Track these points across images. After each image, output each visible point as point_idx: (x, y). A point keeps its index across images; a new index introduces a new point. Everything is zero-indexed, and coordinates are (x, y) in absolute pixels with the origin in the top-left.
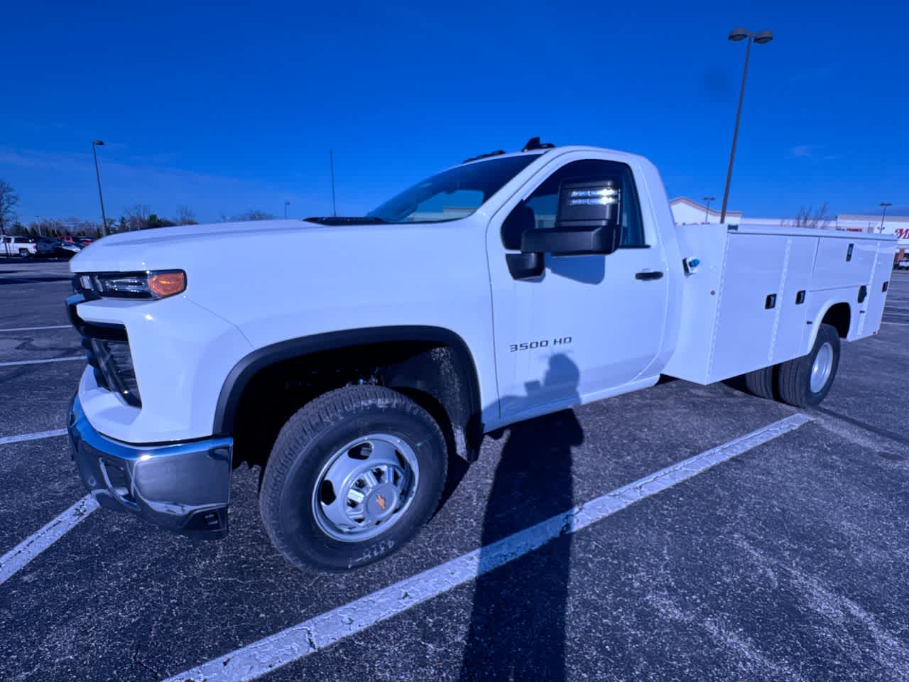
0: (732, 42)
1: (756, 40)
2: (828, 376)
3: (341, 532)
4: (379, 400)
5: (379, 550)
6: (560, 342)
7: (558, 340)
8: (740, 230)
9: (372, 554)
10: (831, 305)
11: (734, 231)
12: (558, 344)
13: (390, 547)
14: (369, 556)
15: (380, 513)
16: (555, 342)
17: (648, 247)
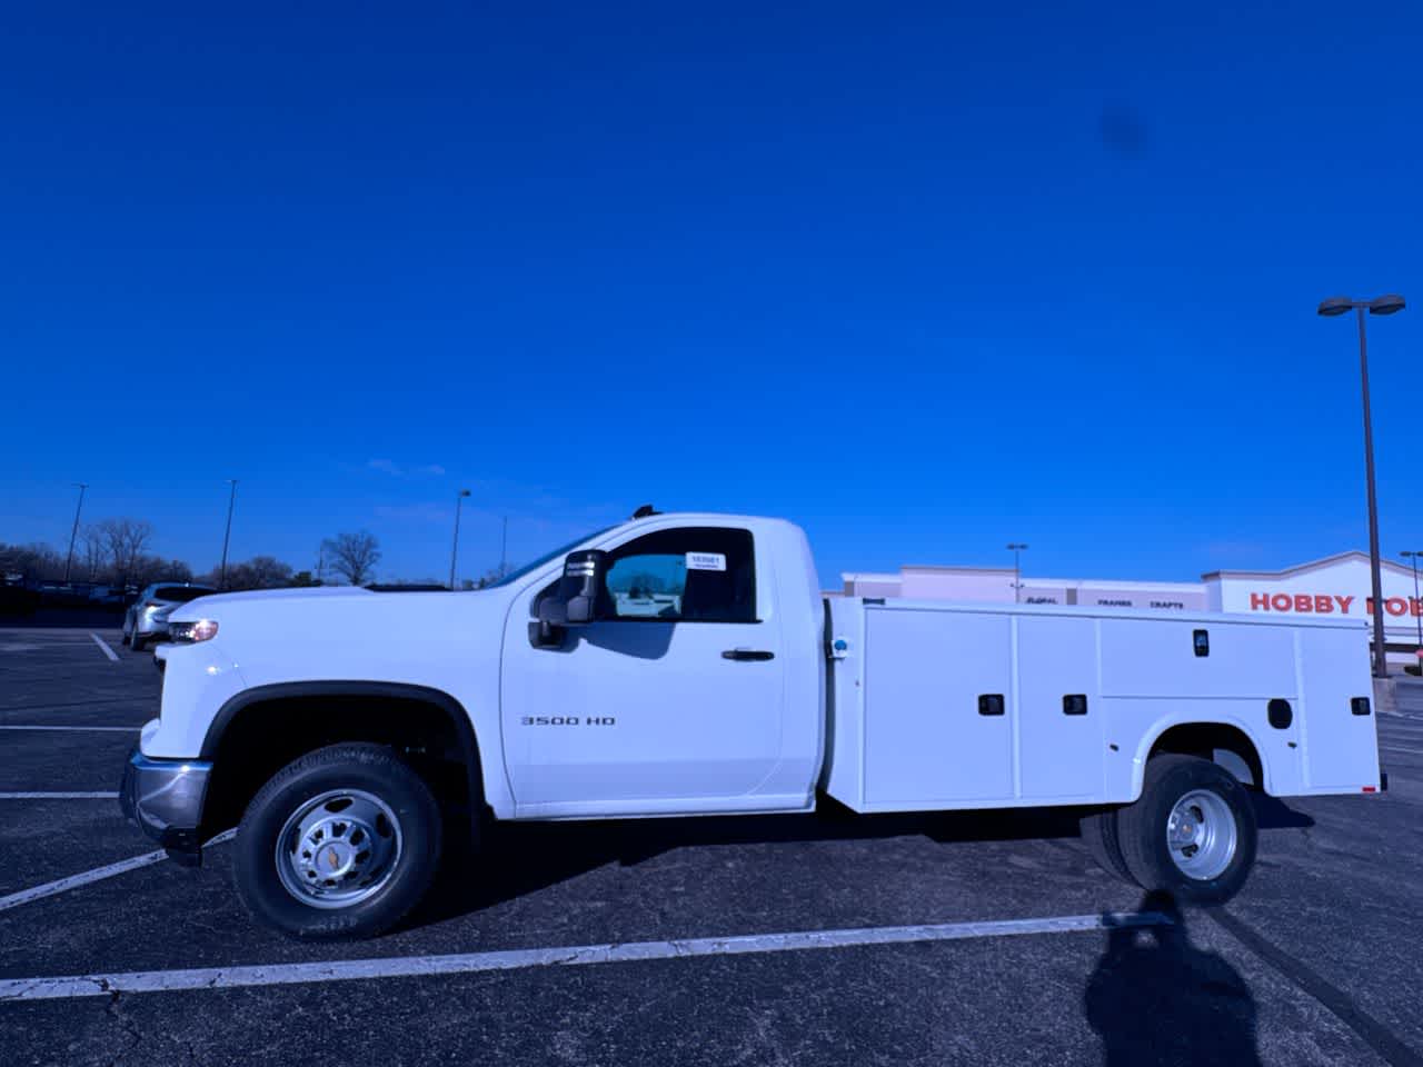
0: (1322, 317)
1: (1373, 311)
2: (1232, 856)
3: (308, 894)
4: (363, 755)
5: (338, 923)
6: (597, 721)
7: (593, 719)
8: (889, 603)
9: (328, 926)
10: (1172, 725)
11: (879, 606)
12: (593, 724)
13: (351, 925)
14: (324, 927)
15: (330, 871)
16: (589, 721)
17: (759, 622)
